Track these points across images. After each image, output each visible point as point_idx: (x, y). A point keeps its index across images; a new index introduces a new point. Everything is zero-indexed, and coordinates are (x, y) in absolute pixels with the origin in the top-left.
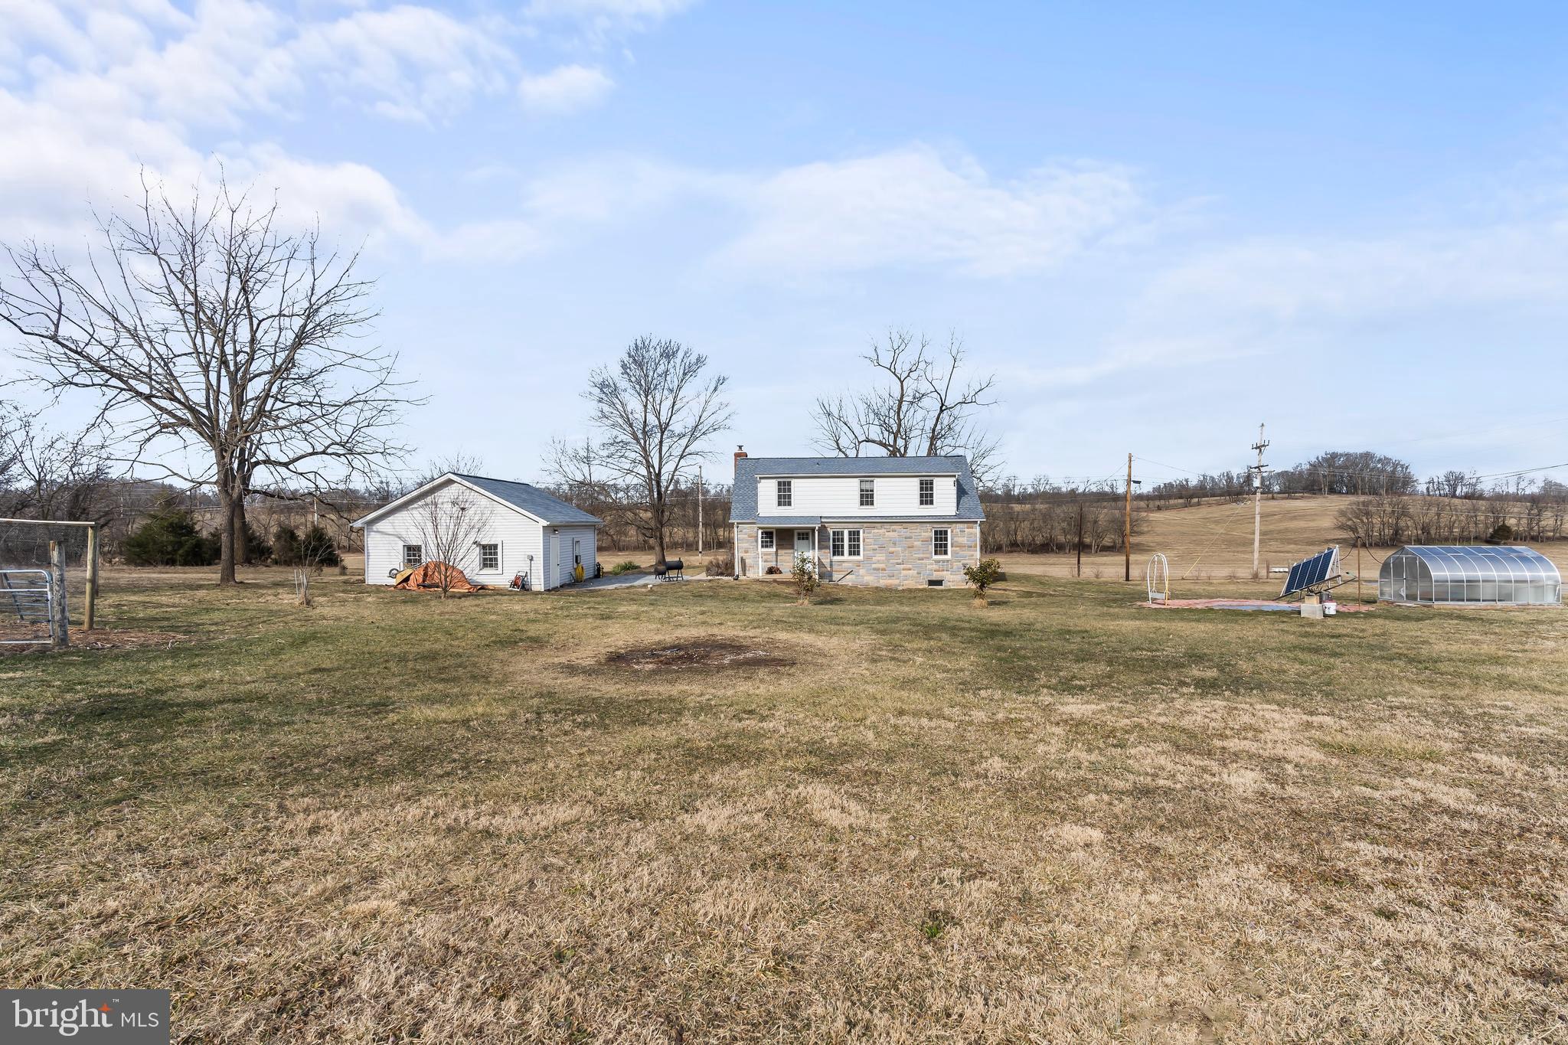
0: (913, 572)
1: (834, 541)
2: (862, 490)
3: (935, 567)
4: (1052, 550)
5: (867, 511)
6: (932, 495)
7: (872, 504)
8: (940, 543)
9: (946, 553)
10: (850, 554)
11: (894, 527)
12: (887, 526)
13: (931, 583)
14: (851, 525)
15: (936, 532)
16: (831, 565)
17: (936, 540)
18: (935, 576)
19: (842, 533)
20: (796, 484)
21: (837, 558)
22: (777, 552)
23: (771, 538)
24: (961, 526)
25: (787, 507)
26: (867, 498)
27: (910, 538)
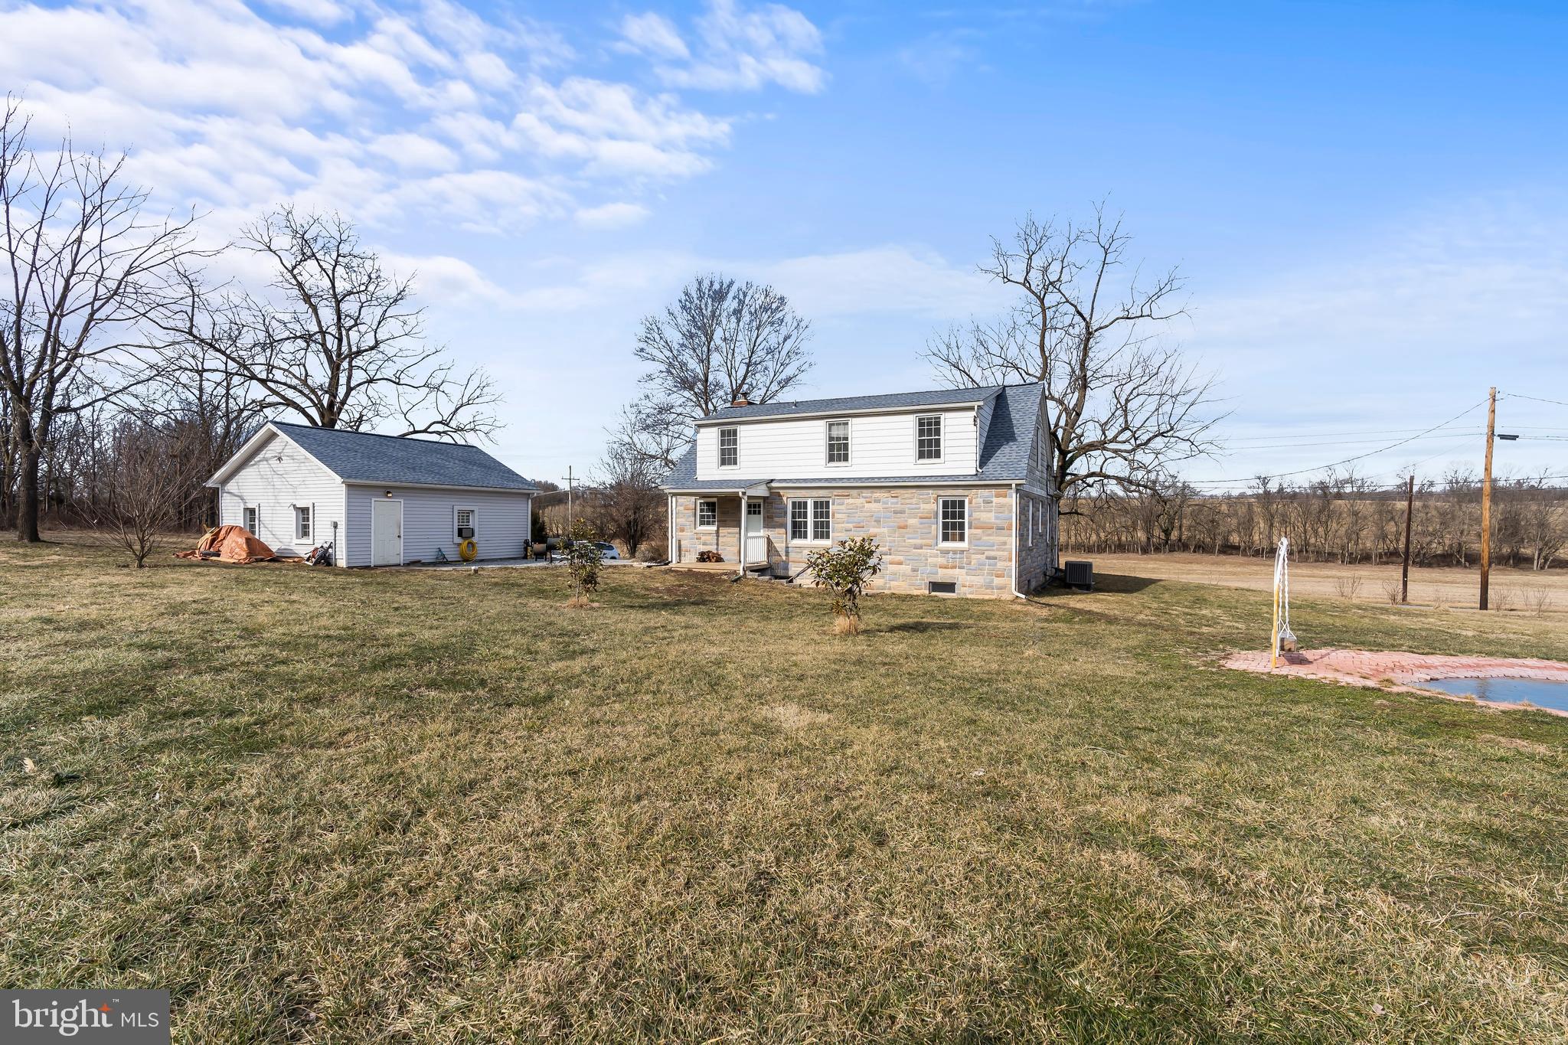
0: (906, 568)
1: (794, 516)
2: (831, 438)
3: (941, 560)
4: (1459, 563)
5: (838, 471)
6: (938, 442)
7: (846, 459)
8: (953, 520)
9: (962, 538)
10: (816, 537)
11: (878, 494)
12: (866, 493)
13: (936, 586)
14: (815, 493)
15: (945, 504)
16: (787, 553)
17: (945, 516)
18: (942, 576)
19: (805, 503)
20: (744, 432)
21: (797, 542)
22: (717, 532)
23: (713, 511)
24: (985, 492)
25: (732, 467)
26: (838, 450)
27: (902, 512)
